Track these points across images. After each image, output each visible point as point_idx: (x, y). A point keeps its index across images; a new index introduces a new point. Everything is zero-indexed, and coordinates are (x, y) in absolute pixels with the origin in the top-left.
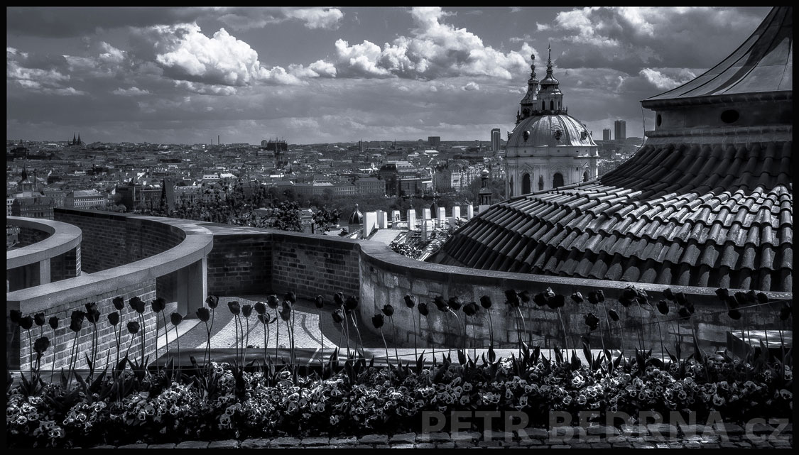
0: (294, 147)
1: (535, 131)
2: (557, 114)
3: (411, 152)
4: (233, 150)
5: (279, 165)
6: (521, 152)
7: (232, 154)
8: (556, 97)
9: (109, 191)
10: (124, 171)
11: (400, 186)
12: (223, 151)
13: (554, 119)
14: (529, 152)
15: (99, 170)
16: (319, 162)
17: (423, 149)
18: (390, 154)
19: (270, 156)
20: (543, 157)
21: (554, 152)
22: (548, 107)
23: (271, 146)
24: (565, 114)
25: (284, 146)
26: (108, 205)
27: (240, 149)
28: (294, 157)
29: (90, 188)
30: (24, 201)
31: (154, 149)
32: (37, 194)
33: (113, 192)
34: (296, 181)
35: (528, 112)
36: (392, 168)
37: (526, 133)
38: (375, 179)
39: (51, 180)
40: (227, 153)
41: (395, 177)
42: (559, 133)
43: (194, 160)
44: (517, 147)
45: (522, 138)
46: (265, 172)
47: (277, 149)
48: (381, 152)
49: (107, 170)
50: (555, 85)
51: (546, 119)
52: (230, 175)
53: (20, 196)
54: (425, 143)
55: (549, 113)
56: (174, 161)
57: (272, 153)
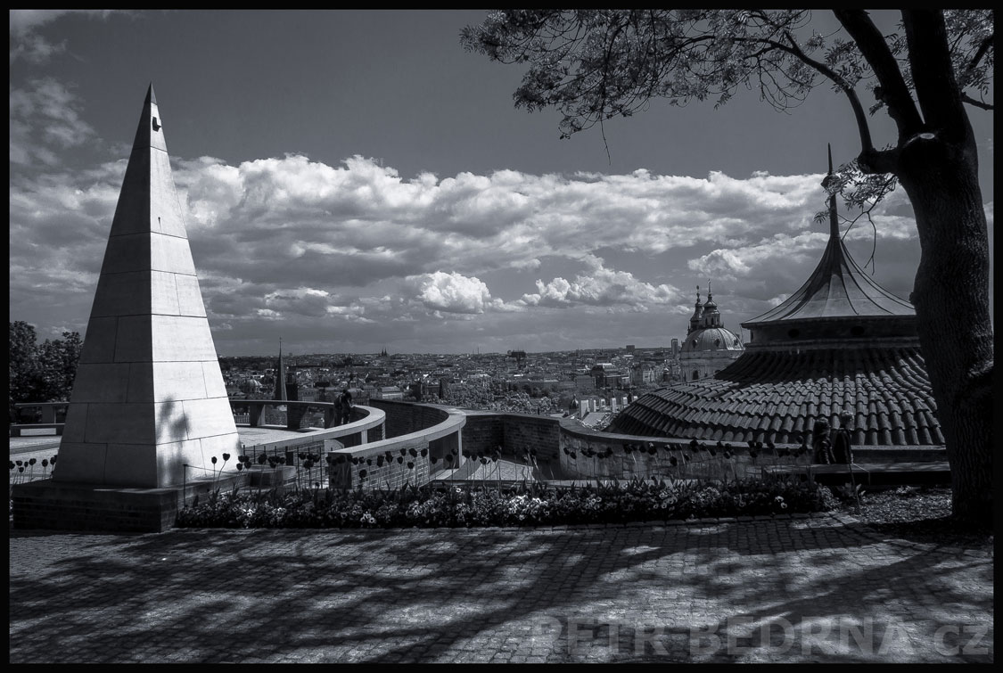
0: (530, 355)
1: (701, 341)
2: (716, 327)
3: (613, 356)
4: (487, 358)
5: (520, 368)
6: (691, 354)
7: (488, 361)
8: (715, 315)
9: (405, 387)
10: (415, 373)
11: (606, 381)
12: (481, 359)
13: (714, 330)
14: (697, 355)
15: (398, 373)
16: (548, 365)
17: (622, 354)
18: (599, 358)
19: (514, 362)
20: (707, 358)
21: (715, 354)
22: (709, 322)
23: (514, 354)
24: (722, 327)
25: (523, 354)
26: (405, 397)
27: (493, 357)
28: (530, 362)
29: (392, 385)
31: (434, 358)
32: (359, 389)
33: (408, 388)
34: (532, 379)
35: (696, 326)
36: (600, 368)
37: (694, 341)
38: (589, 376)
39: (368, 380)
40: (483, 360)
41: (602, 375)
42: (718, 342)
43: (462, 365)
44: (688, 351)
45: (692, 346)
46: (510, 373)
47: (518, 357)
48: (592, 357)
49: (403, 373)
50: (714, 307)
51: (708, 331)
52: (485, 375)
54: (624, 350)
55: (711, 328)
56: (448, 366)
57: (515, 359)
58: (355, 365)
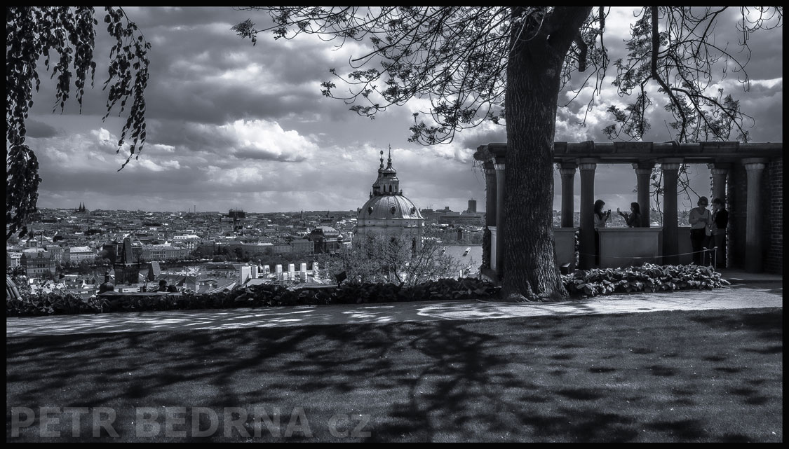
0: (249, 215)
1: (377, 208)
2: (394, 195)
4: (203, 217)
5: (235, 229)
6: (367, 223)
7: (202, 220)
8: (394, 182)
9: (98, 248)
10: (113, 232)
11: (325, 246)
12: (195, 218)
13: (391, 198)
14: (372, 222)
15: (93, 232)
16: (268, 227)
17: (350, 217)
18: (323, 221)
19: (230, 222)
20: (382, 227)
21: (390, 223)
22: (387, 189)
23: (232, 214)
24: (401, 194)
25: (242, 214)
26: (97, 258)
27: (208, 216)
28: (248, 223)
29: (83, 245)
30: (30, 255)
31: (141, 215)
32: (42, 250)
33: (101, 249)
34: (245, 241)
35: (377, 193)
36: (320, 232)
37: (370, 208)
38: (307, 240)
39: (55, 239)
40: (197, 219)
41: (322, 239)
42: (393, 210)
43: (171, 223)
44: (364, 219)
45: (367, 212)
46: (223, 234)
47: (237, 217)
48: (317, 220)
49: (100, 231)
50: (394, 174)
51: (385, 199)
52: (195, 236)
53: (26, 251)
55: (388, 195)
56: (155, 225)
57: (232, 219)
58: (44, 221)
